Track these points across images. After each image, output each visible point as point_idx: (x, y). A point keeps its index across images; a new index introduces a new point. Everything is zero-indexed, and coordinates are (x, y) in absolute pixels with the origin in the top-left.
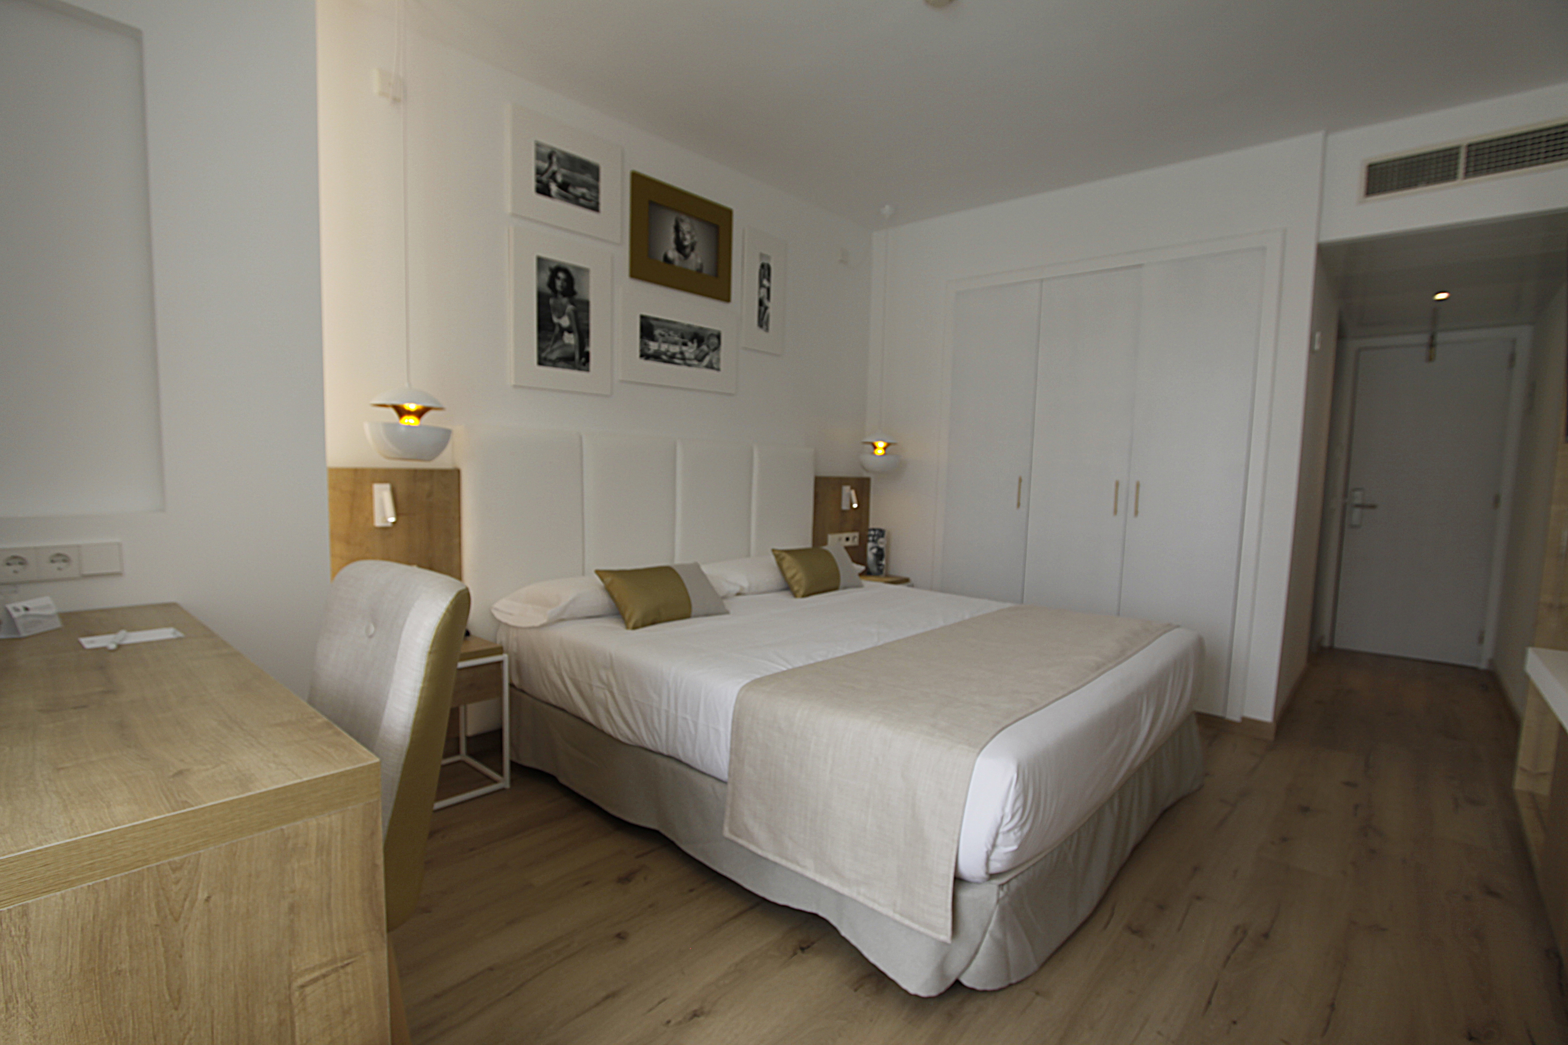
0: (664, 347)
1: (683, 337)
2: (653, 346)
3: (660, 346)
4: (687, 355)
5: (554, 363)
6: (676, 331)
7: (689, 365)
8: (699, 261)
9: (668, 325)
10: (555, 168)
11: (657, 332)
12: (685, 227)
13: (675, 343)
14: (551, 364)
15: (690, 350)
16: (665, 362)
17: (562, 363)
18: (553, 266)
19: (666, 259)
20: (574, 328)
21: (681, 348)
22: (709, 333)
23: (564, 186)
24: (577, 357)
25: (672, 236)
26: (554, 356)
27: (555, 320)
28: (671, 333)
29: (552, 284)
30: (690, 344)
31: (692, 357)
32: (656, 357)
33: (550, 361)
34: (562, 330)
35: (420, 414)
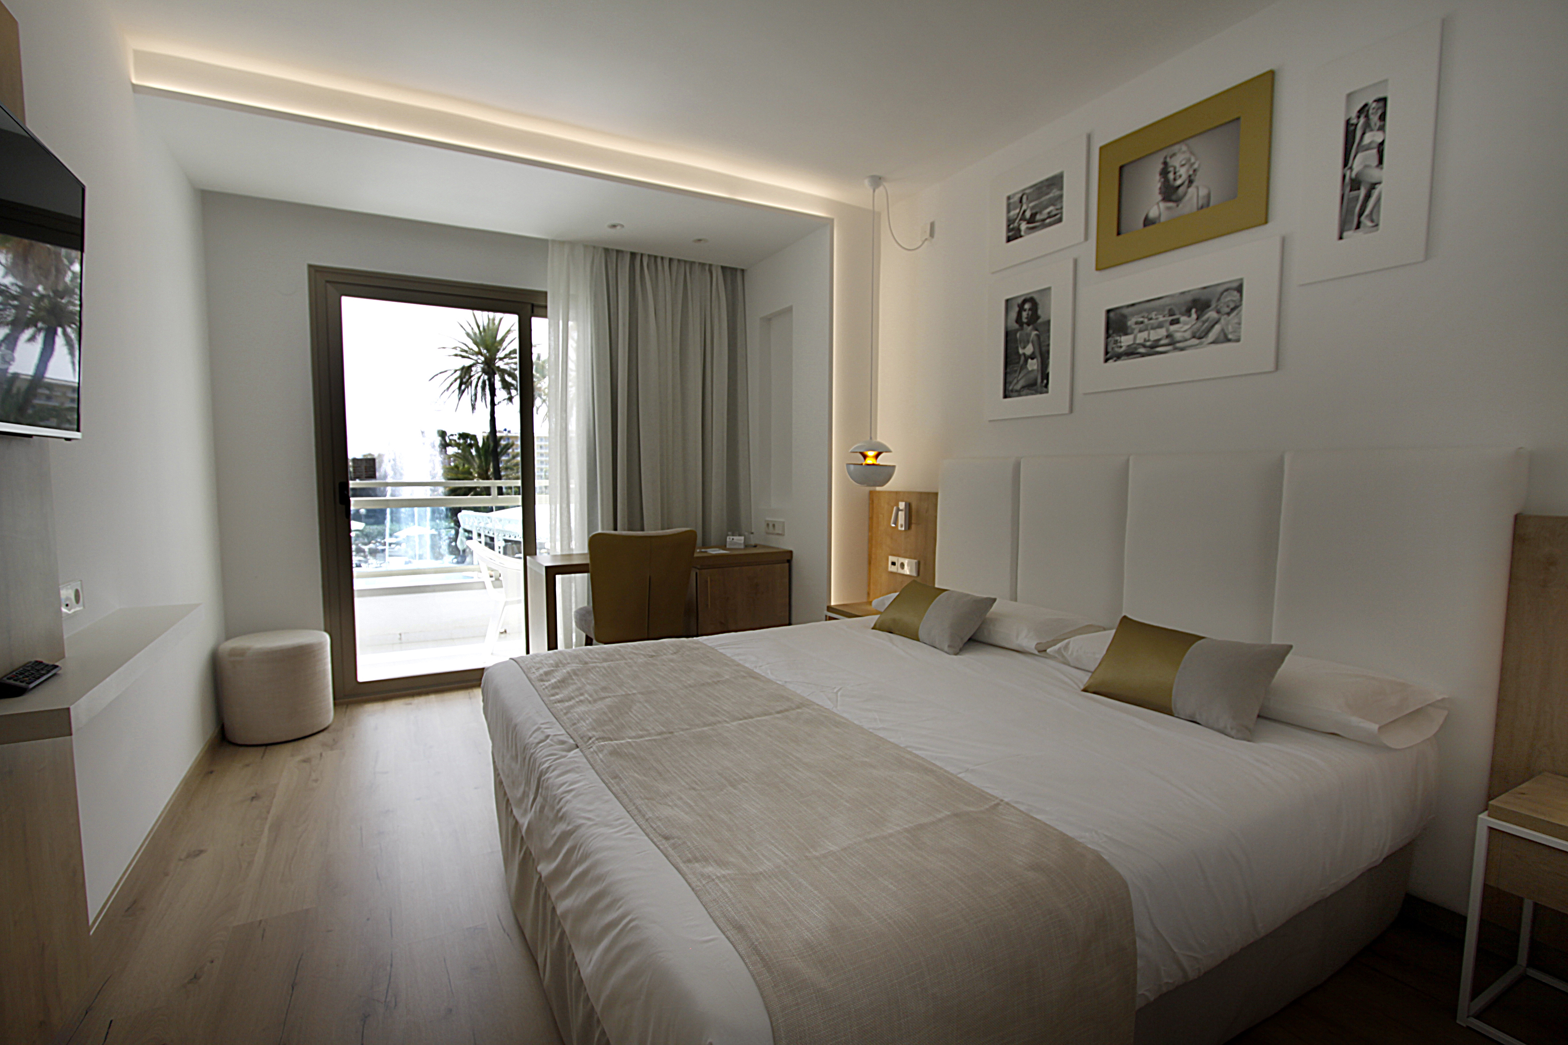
0: (1141, 337)
1: (1171, 313)
2: (1126, 341)
3: (1135, 338)
4: (1178, 336)
5: (1019, 393)
6: (1159, 310)
7: (1182, 349)
8: (1203, 192)
9: (1146, 307)
10: (1024, 207)
11: (1131, 323)
12: (1176, 162)
13: (1160, 326)
14: (1016, 394)
15: (1186, 326)
16: (1143, 355)
17: (1025, 391)
18: (1020, 301)
19: (1148, 222)
20: (1038, 354)
21: (1167, 330)
22: (1221, 289)
23: (1031, 220)
24: (1039, 381)
25: (1156, 183)
26: (1018, 387)
27: (1021, 351)
28: (1153, 315)
29: (1019, 320)
30: (1183, 319)
31: (1188, 335)
32: (1131, 353)
33: (1017, 391)
34: (1027, 358)
35: (877, 457)
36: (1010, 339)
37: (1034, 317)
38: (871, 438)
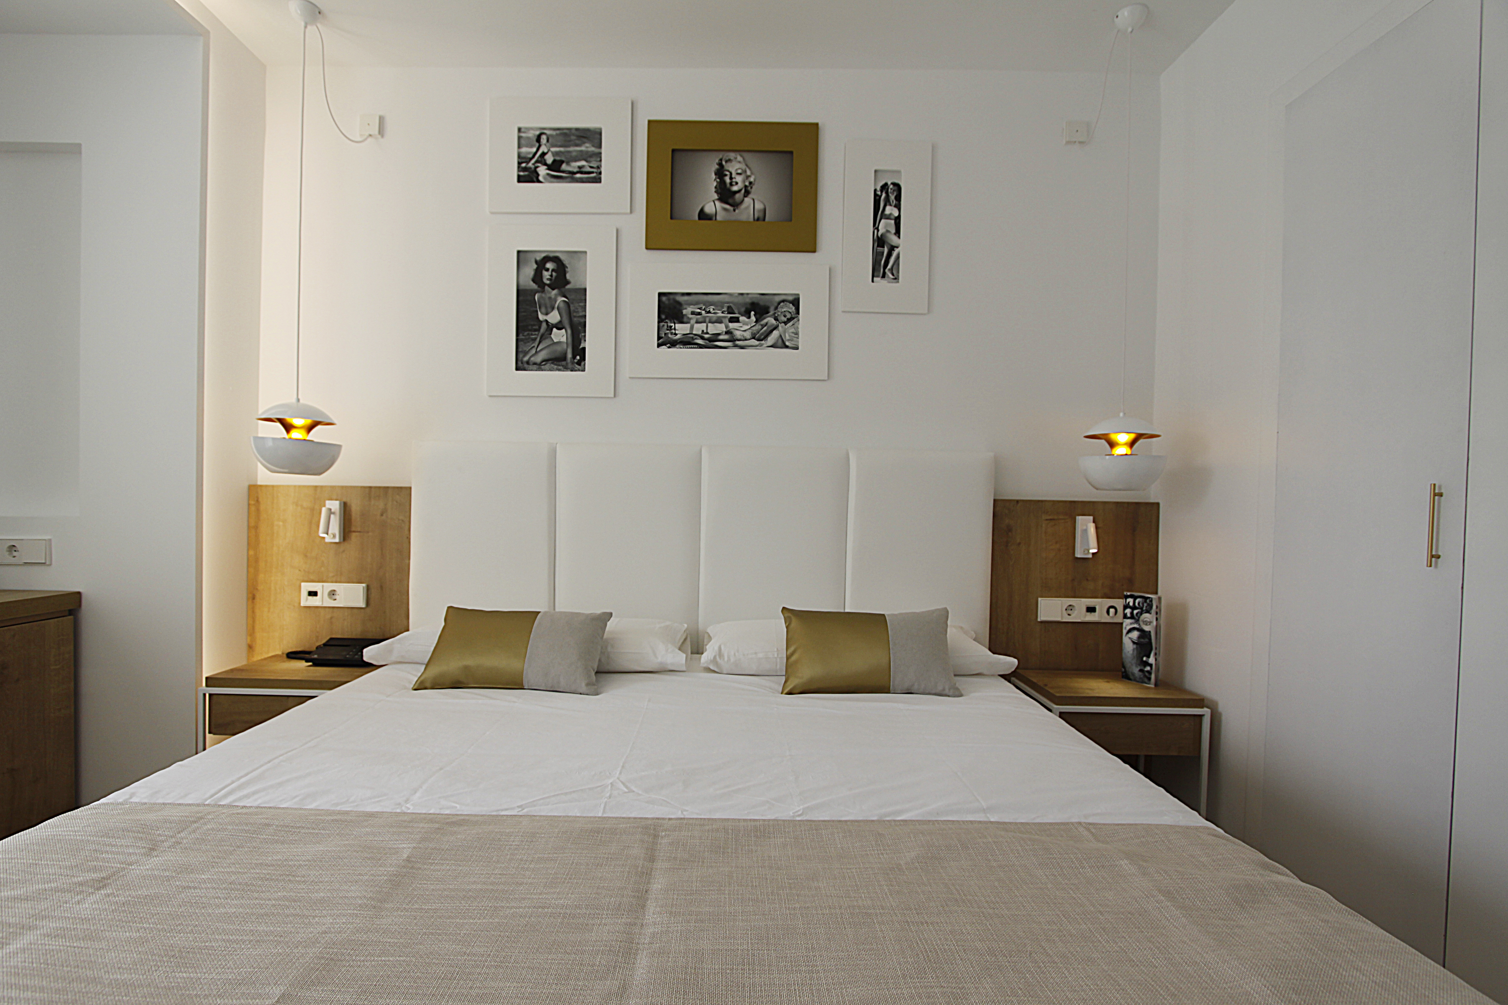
0: (698, 328)
1: (730, 311)
2: (681, 329)
3: (692, 328)
4: (738, 334)
5: (539, 366)
6: (719, 305)
7: (742, 347)
8: (759, 206)
9: (705, 300)
10: (543, 149)
11: (687, 311)
12: (733, 168)
13: (719, 321)
14: (535, 367)
15: (744, 327)
16: (701, 346)
17: (548, 366)
18: (539, 257)
19: (703, 215)
20: (566, 323)
21: (727, 327)
22: (778, 299)
23: (555, 166)
24: (569, 355)
25: (712, 182)
26: (538, 359)
27: (541, 317)
28: (711, 309)
29: (537, 278)
30: (742, 318)
31: (748, 335)
32: (687, 342)
33: (535, 364)
34: (550, 327)
35: (310, 429)
36: (524, 299)
37: (561, 280)
38: (298, 400)
